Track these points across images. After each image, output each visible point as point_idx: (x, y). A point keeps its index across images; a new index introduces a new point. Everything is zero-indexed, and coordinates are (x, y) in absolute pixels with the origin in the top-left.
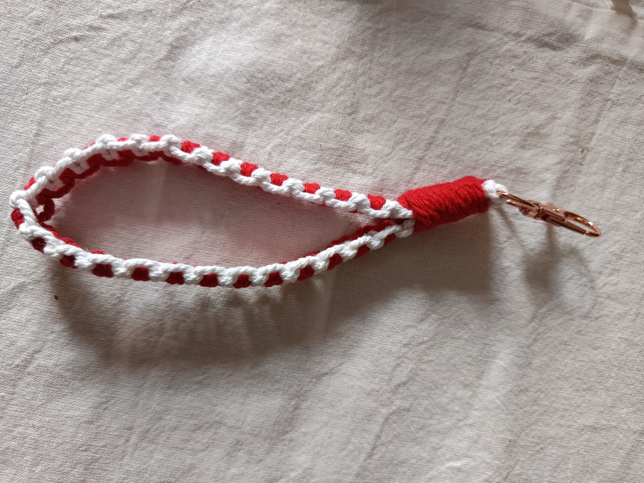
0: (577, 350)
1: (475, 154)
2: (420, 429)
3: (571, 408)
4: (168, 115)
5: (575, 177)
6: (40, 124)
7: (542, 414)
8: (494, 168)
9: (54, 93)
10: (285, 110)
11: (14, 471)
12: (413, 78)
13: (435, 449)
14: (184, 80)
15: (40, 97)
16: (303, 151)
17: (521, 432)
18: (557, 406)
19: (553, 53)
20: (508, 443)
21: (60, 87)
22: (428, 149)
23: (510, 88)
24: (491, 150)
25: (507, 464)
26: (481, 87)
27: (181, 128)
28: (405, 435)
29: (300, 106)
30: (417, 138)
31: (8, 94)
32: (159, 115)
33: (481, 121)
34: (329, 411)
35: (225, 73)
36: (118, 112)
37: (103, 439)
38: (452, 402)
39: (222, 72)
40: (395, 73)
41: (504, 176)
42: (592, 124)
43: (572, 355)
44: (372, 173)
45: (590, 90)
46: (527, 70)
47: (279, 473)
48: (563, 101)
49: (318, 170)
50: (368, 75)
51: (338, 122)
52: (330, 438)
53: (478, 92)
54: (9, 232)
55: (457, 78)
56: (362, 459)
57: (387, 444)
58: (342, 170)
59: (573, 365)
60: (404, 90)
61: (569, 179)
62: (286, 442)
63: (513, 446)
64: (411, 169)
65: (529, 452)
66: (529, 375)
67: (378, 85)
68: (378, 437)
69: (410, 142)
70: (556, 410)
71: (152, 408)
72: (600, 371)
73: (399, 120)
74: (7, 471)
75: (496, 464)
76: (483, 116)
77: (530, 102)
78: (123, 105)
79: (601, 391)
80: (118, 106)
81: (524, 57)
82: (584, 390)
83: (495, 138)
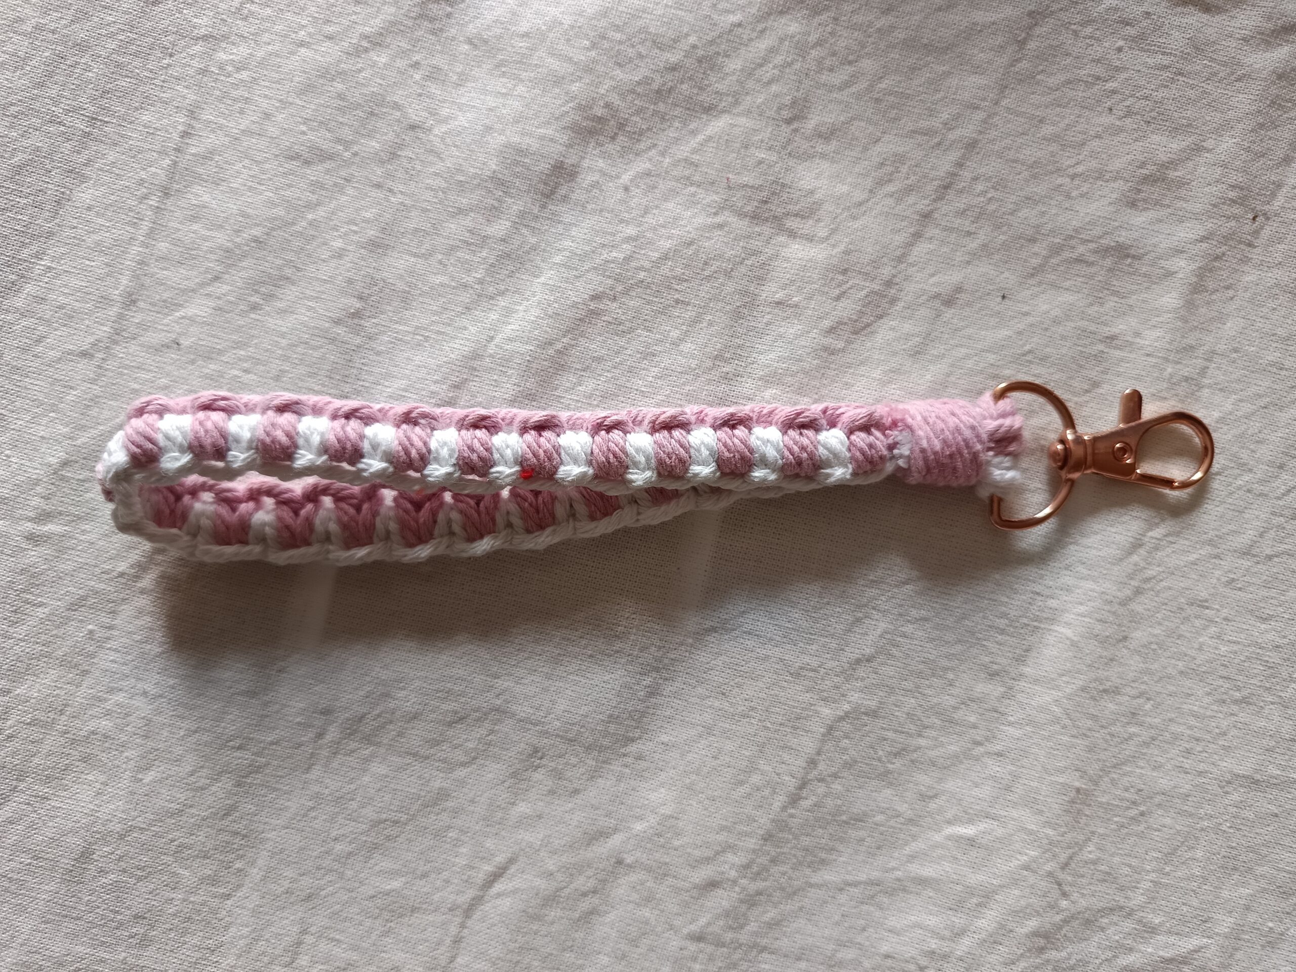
0: (1226, 619)
1: (1034, 212)
2: (896, 755)
3: (1208, 737)
4: (436, 107)
5: (1237, 271)
6: (192, 114)
7: (1146, 744)
8: (1073, 242)
9: (222, 56)
10: (661, 107)
11: (102, 778)
12: (916, 56)
13: (924, 798)
14: (470, 41)
15: (195, 63)
16: (693, 189)
17: (1100, 777)
18: (1179, 729)
19: (1205, 17)
20: (1073, 794)
21: (234, 44)
22: (940, 198)
23: (1110, 85)
24: (1067, 205)
25: (1069, 837)
26: (1052, 81)
27: (459, 134)
28: (866, 764)
29: (690, 101)
30: (920, 174)
31: (136, 55)
32: (417, 107)
33: (1051, 149)
34: (717, 704)
35: (550, 29)
36: (341, 96)
37: (274, 728)
38: (962, 706)
39: (544, 28)
40: (882, 46)
41: (1092, 259)
42: (1279, 165)
43: (1214, 629)
44: (827, 238)
45: (1277, 96)
46: (1149, 51)
47: (612, 821)
48: (1219, 115)
49: (721, 226)
50: (828, 45)
51: (766, 134)
52: (715, 758)
53: (1046, 89)
54: (121, 316)
55: (1004, 60)
56: (777, 805)
57: (829, 779)
58: (767, 230)
59: (1216, 648)
60: (899, 78)
61: (1225, 274)
62: (630, 760)
63: (1083, 803)
64: (906, 235)
65: (1115, 819)
66: (1122, 660)
67: (847, 67)
68: (812, 763)
69: (906, 182)
70: (1176, 737)
71: (373, 674)
72: (1272, 665)
73: (886, 137)
74: (90, 777)
75: (1047, 835)
76: (1055, 138)
77: (1154, 114)
78: (350, 84)
79: (1272, 706)
80: (340, 86)
81: (1144, 24)
82: (1236, 702)
83: (1076, 182)
